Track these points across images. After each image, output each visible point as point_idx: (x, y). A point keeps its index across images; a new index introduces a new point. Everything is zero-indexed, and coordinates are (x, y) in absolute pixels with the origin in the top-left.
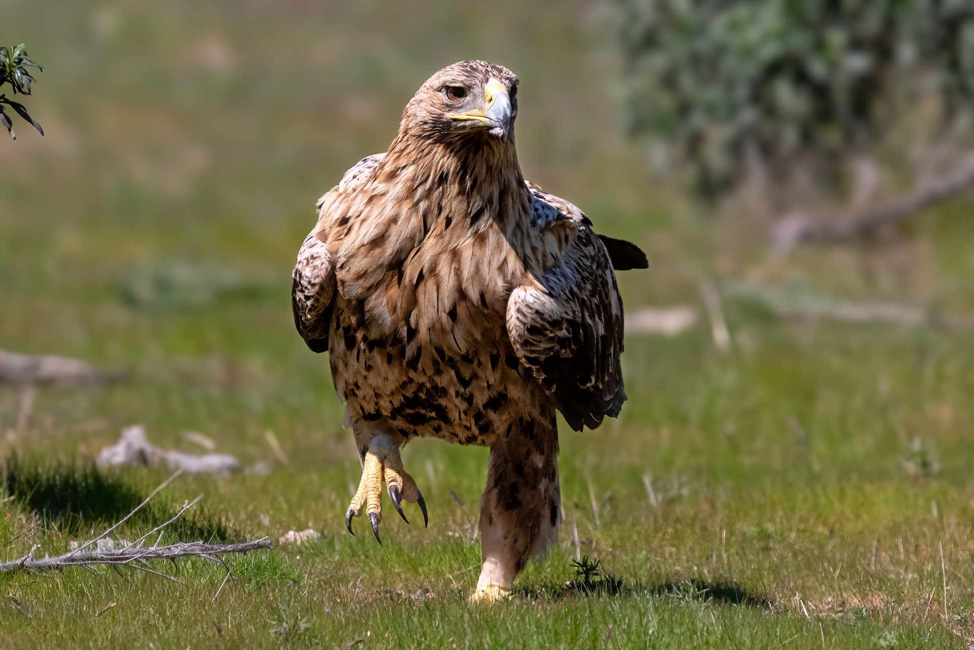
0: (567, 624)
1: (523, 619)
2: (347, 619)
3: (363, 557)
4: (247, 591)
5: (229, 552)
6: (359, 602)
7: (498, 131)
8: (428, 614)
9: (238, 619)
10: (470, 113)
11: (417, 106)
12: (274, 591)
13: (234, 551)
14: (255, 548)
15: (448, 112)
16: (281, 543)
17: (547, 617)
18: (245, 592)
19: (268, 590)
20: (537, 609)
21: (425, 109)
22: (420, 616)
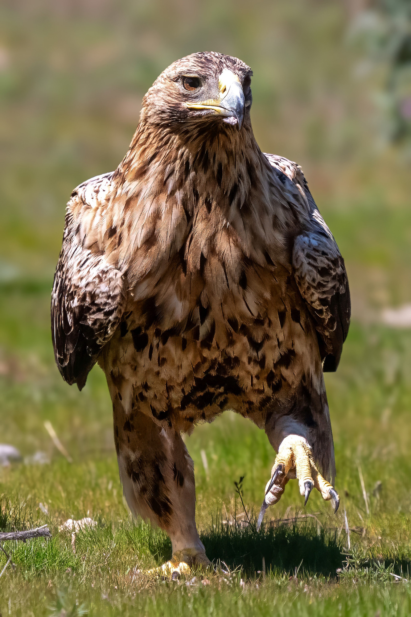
0: (338, 610)
1: (295, 605)
2: (124, 606)
3: (139, 545)
4: (27, 578)
5: (9, 539)
6: (136, 589)
7: (232, 120)
8: (202, 601)
9: (18, 605)
10: (205, 102)
11: (155, 95)
12: (53, 578)
13: (14, 538)
14: (34, 536)
15: (184, 101)
16: (60, 531)
17: (319, 604)
18: (24, 579)
19: (47, 577)
20: (309, 596)
21: (163, 98)
22: (195, 603)
